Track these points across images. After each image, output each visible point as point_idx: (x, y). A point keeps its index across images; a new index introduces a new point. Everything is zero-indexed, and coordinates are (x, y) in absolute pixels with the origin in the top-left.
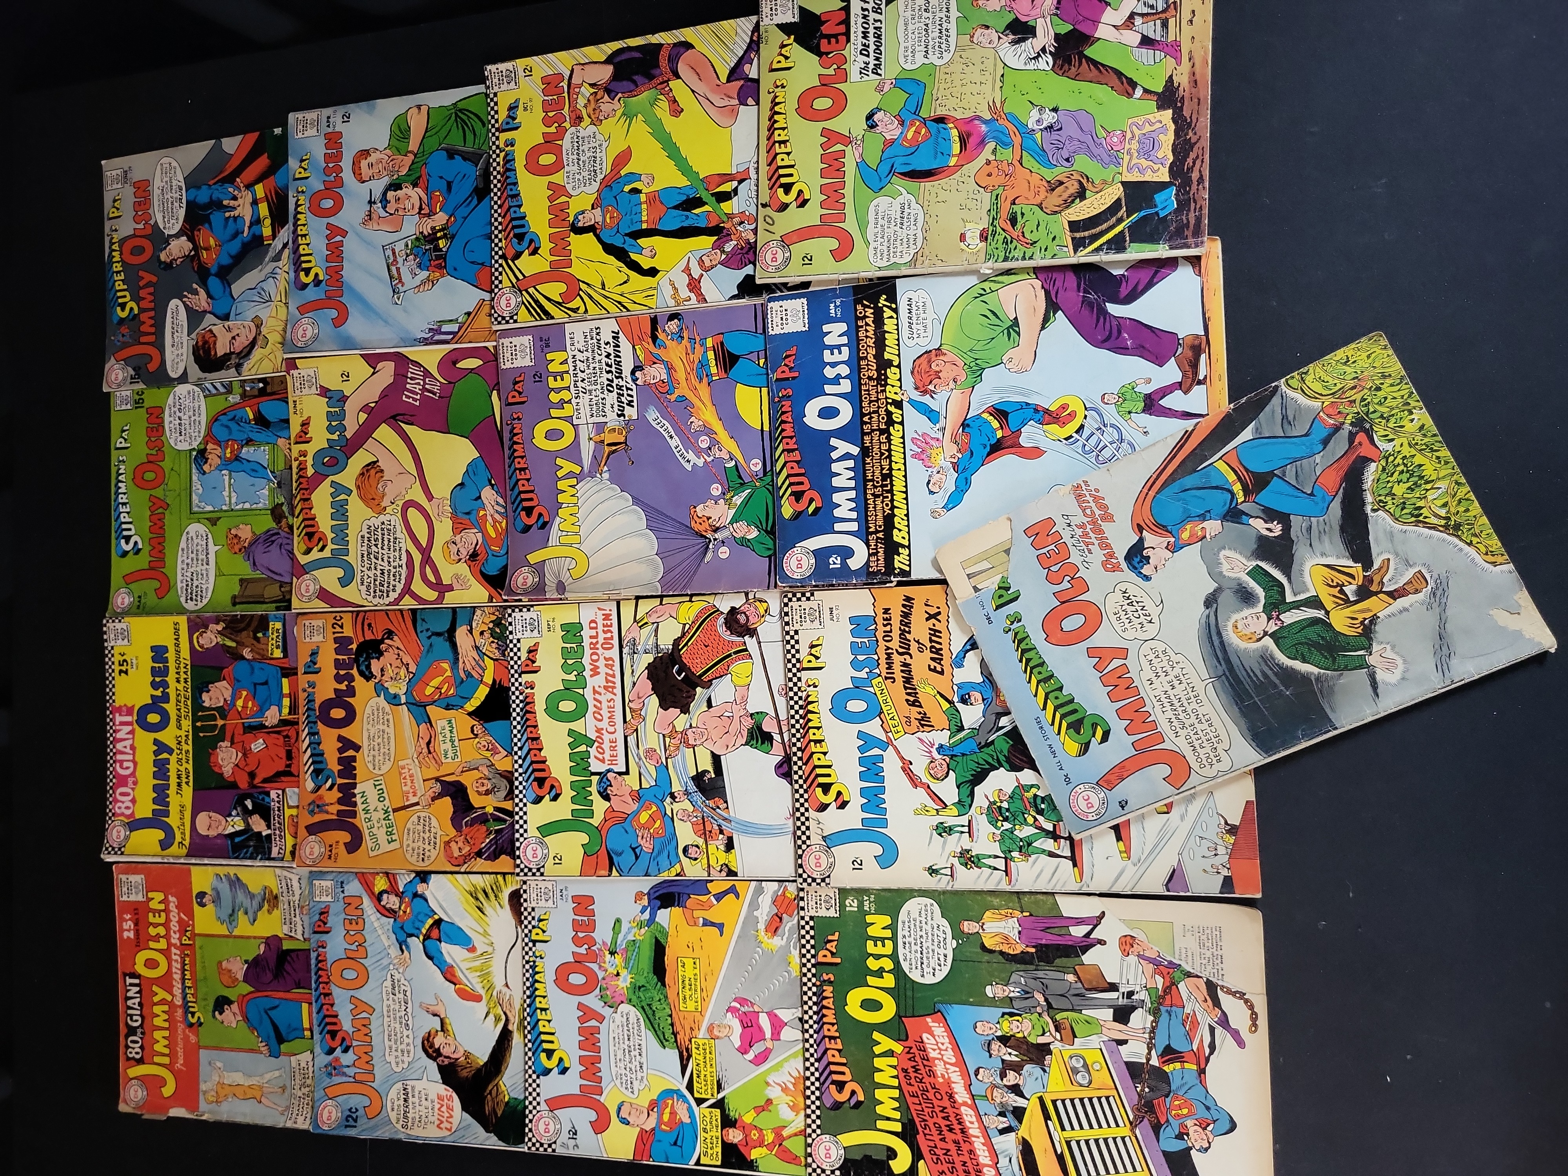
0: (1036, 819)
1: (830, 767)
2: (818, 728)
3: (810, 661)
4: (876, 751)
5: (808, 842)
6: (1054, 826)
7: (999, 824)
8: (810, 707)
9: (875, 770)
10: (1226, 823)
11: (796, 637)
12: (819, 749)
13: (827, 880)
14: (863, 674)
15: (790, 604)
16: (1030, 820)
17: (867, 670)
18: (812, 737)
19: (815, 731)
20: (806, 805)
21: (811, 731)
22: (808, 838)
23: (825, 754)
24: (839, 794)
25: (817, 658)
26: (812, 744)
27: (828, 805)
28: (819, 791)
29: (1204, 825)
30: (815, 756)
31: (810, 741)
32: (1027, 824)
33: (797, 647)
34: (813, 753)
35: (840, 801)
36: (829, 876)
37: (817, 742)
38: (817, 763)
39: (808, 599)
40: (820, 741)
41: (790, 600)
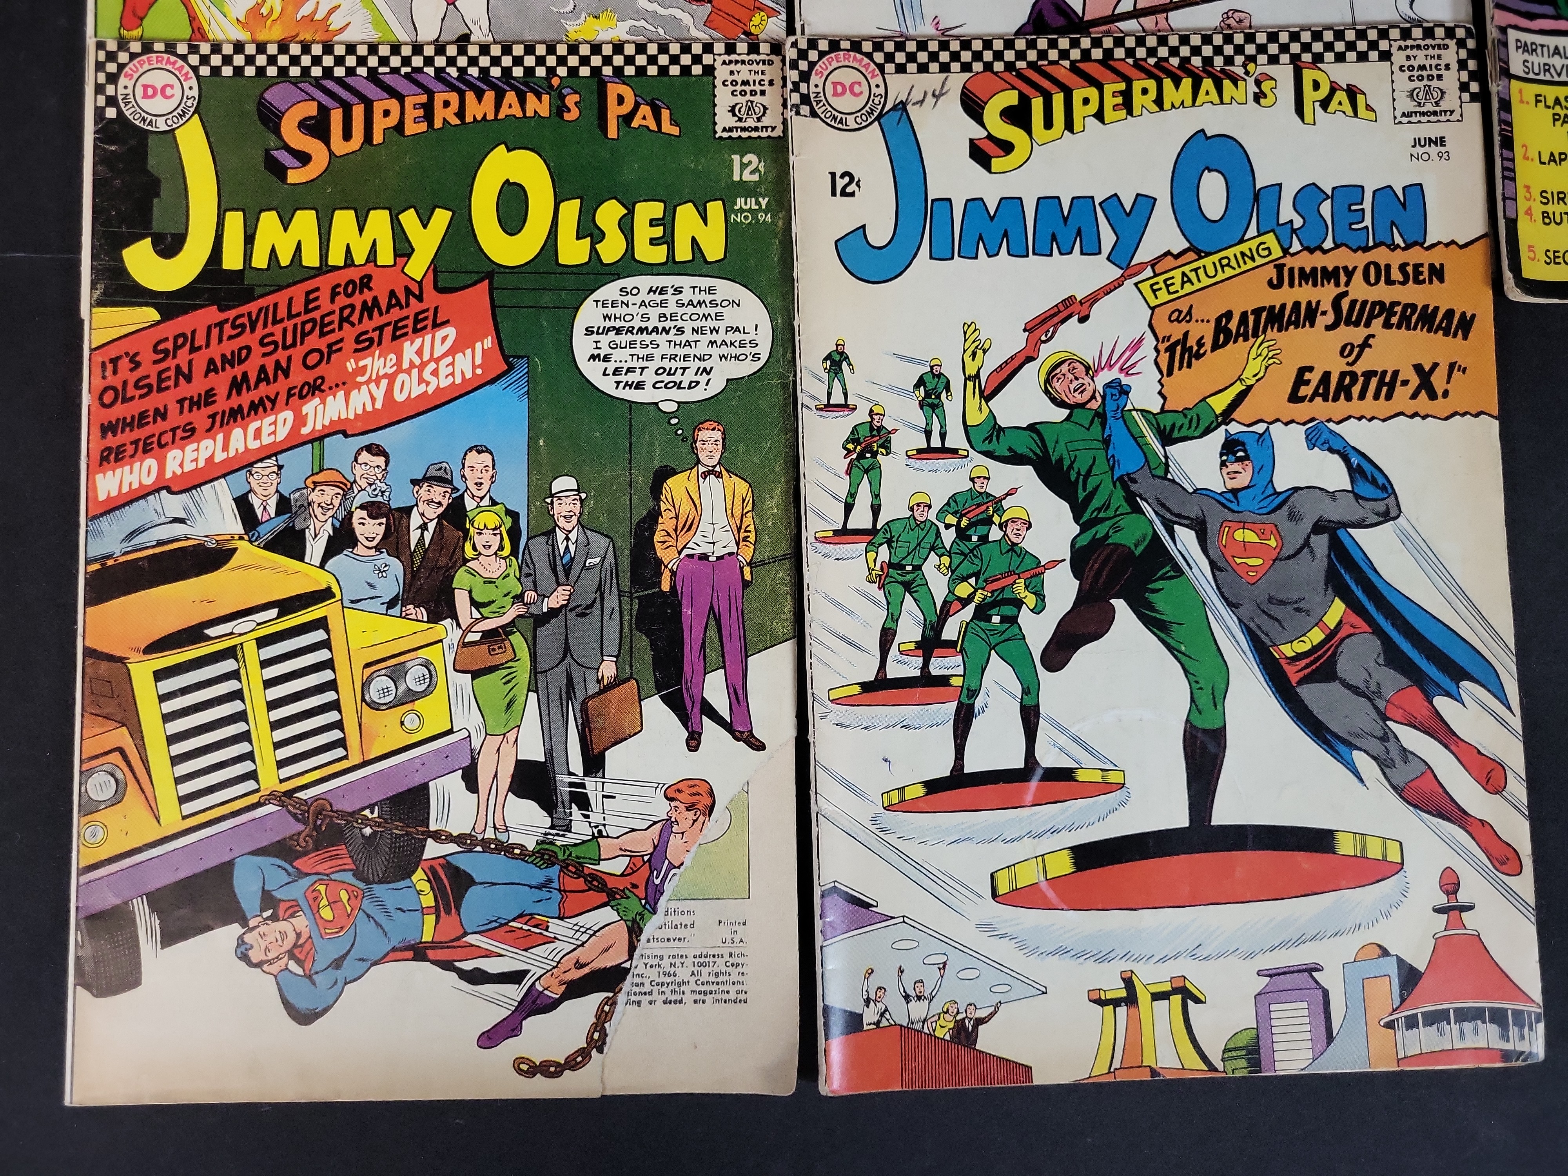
0: (965, 602)
1: (1069, 126)
2: (1159, 102)
3: (1316, 86)
4: (1108, 239)
5: (890, 68)
6: (952, 644)
7: (951, 520)
8: (1207, 84)
9: (1066, 234)
10: (980, 1022)
11: (1373, 55)
12: (1110, 101)
13: (805, 110)
14: (1287, 213)
15: (1452, 43)
16: (964, 590)
17: (1298, 222)
18: (1137, 86)
19: (1153, 94)
20: (978, 67)
21: (1151, 84)
22: (901, 69)
23: (1099, 116)
24: (1007, 147)
25: (1325, 104)
26: (1122, 86)
27: (980, 121)
28: (1011, 98)
29: (973, 974)
30: (1092, 93)
31: (1129, 82)
32: (953, 583)
33: (1351, 56)
34: (1100, 88)
35: (989, 148)
36: (814, 114)
37: (1127, 97)
38: (1078, 96)
39: (1464, 87)
40: (1127, 105)
41: (1461, 44)
